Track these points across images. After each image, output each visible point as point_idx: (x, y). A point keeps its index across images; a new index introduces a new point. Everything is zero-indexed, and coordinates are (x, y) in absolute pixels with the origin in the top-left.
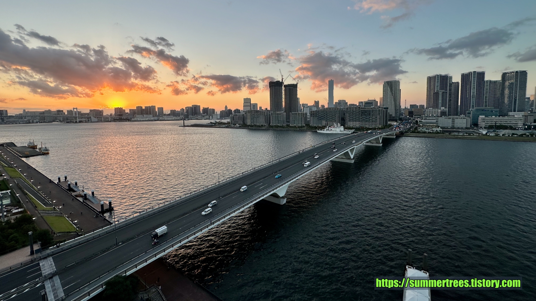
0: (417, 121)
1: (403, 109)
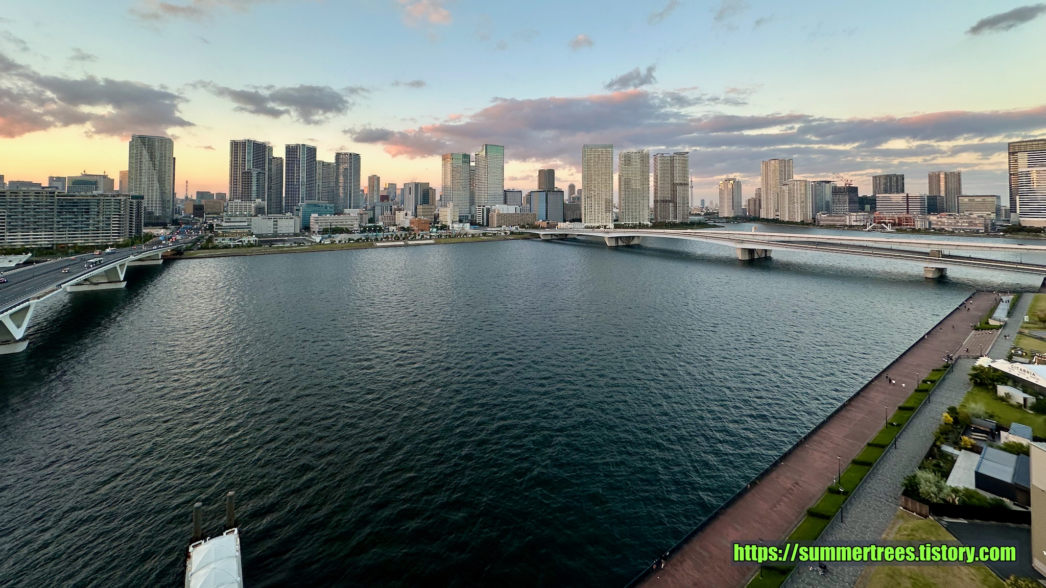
0: (211, 226)
1: (182, 201)
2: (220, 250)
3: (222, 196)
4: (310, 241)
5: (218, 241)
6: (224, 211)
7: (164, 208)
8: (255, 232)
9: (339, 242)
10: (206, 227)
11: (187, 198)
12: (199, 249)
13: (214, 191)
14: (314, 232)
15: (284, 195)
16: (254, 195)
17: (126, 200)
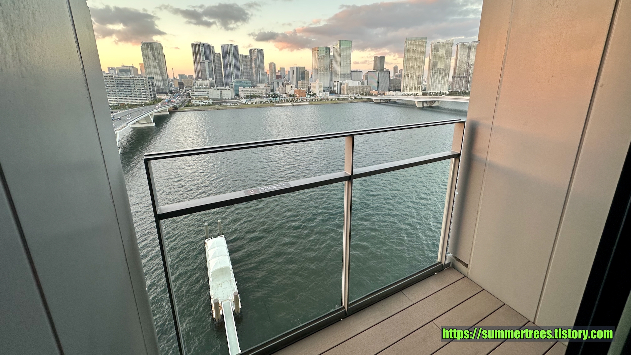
0: (189, 94)
1: (172, 80)
2: (195, 107)
3: (191, 77)
4: (240, 102)
5: (193, 102)
6: (194, 86)
7: (164, 84)
8: (211, 97)
9: (256, 103)
10: (186, 95)
11: (174, 78)
12: (185, 106)
13: (187, 74)
14: (242, 97)
15: (223, 76)
16: (208, 76)
17: (146, 80)
